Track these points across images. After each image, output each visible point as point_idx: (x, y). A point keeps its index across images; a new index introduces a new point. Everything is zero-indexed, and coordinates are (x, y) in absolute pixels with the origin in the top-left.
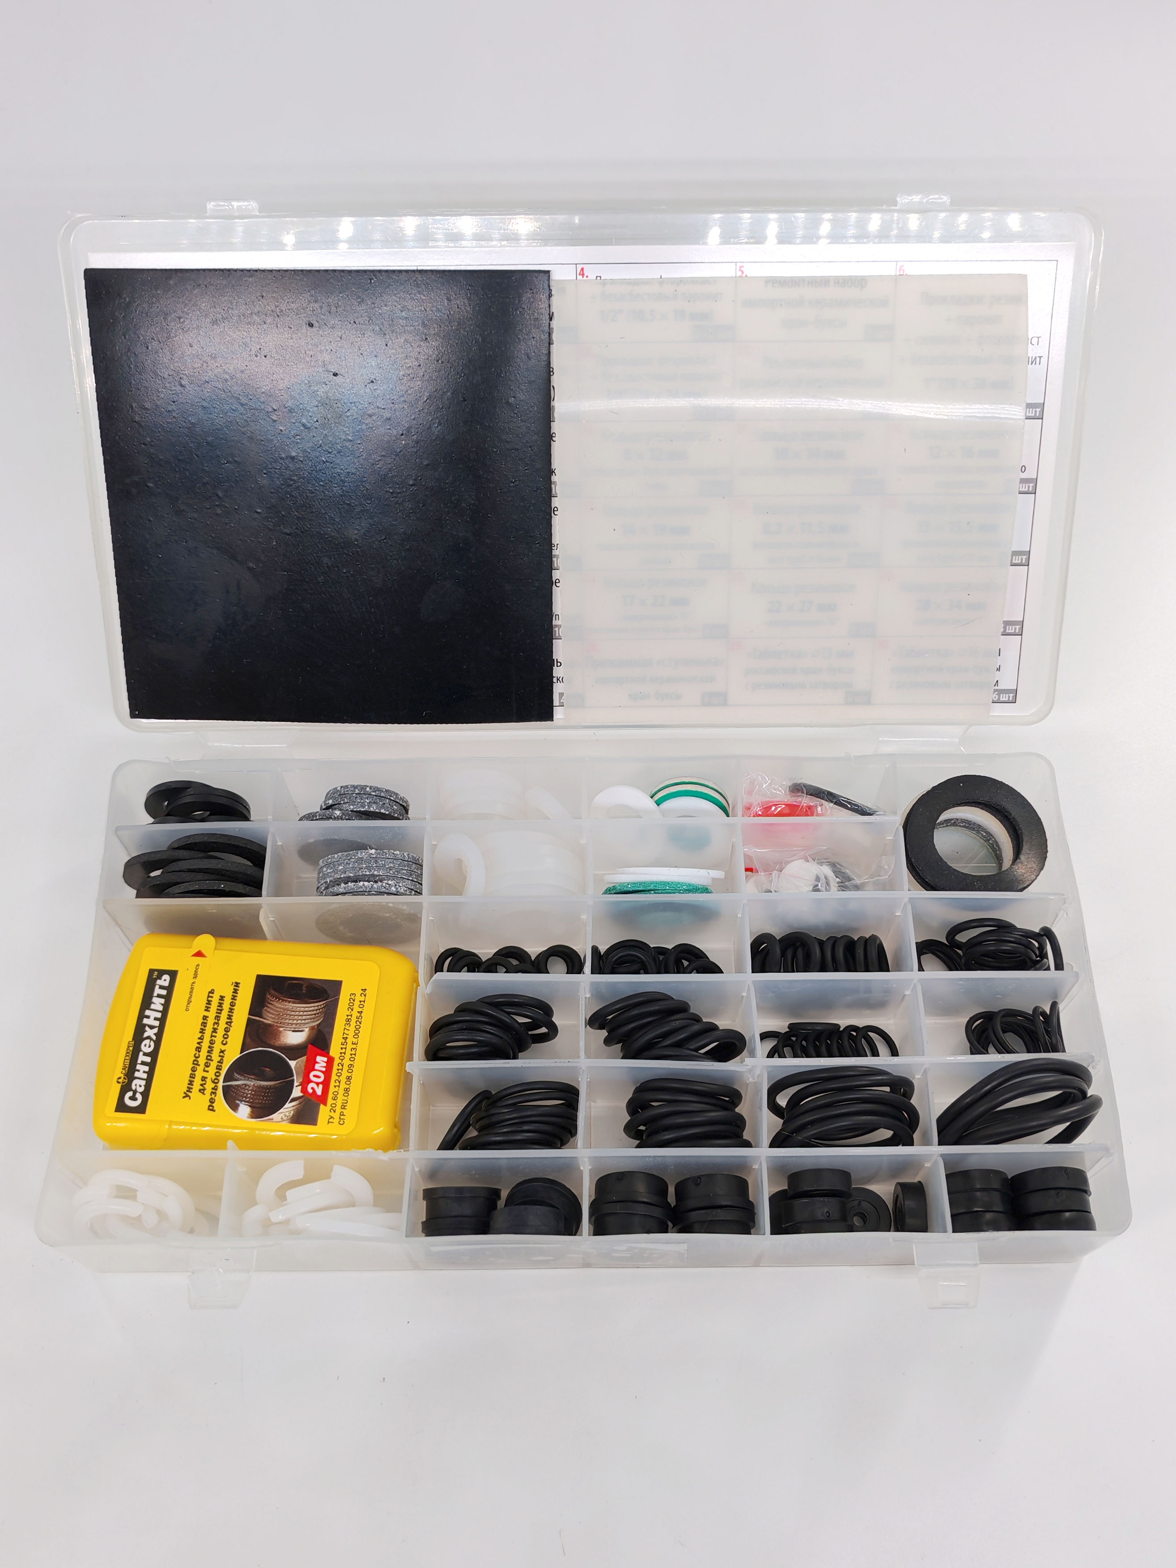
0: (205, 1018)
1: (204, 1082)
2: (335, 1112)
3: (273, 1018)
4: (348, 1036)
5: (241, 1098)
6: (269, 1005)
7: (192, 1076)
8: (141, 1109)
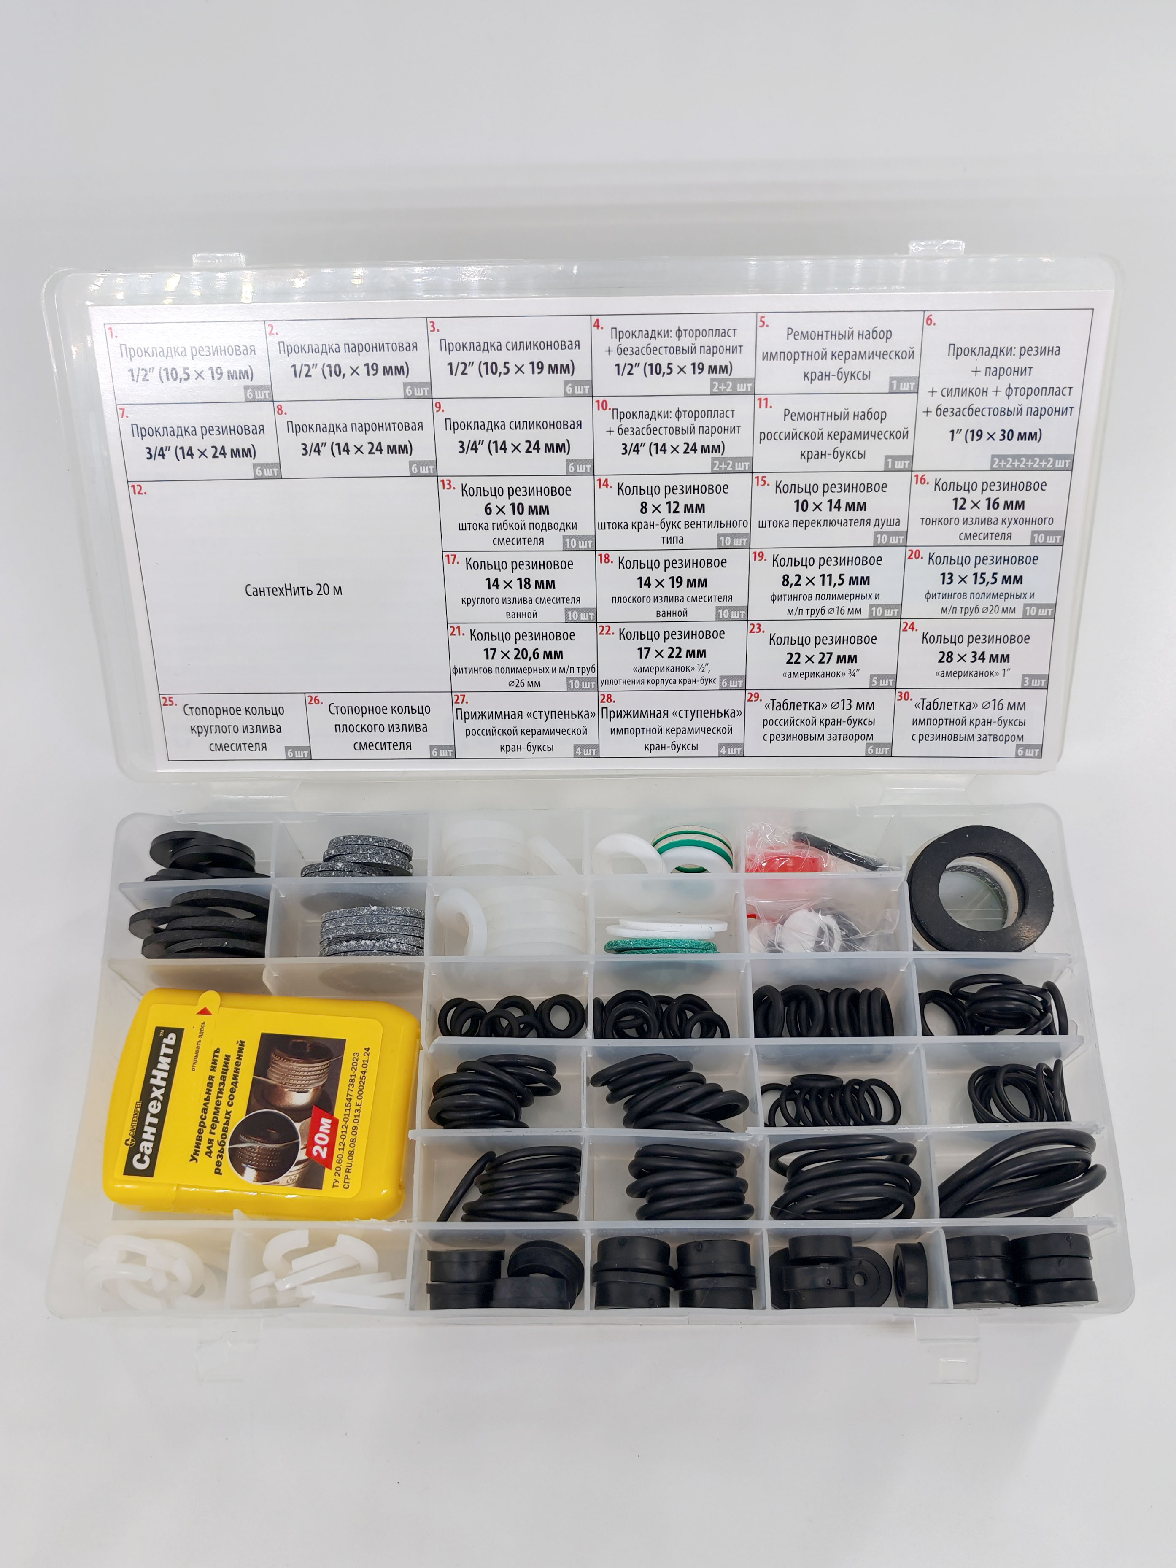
0: (211, 1078)
1: (210, 1145)
2: (339, 1175)
3: (278, 1079)
4: (352, 1097)
5: (247, 1161)
6: (274, 1065)
7: (199, 1138)
8: (149, 1172)
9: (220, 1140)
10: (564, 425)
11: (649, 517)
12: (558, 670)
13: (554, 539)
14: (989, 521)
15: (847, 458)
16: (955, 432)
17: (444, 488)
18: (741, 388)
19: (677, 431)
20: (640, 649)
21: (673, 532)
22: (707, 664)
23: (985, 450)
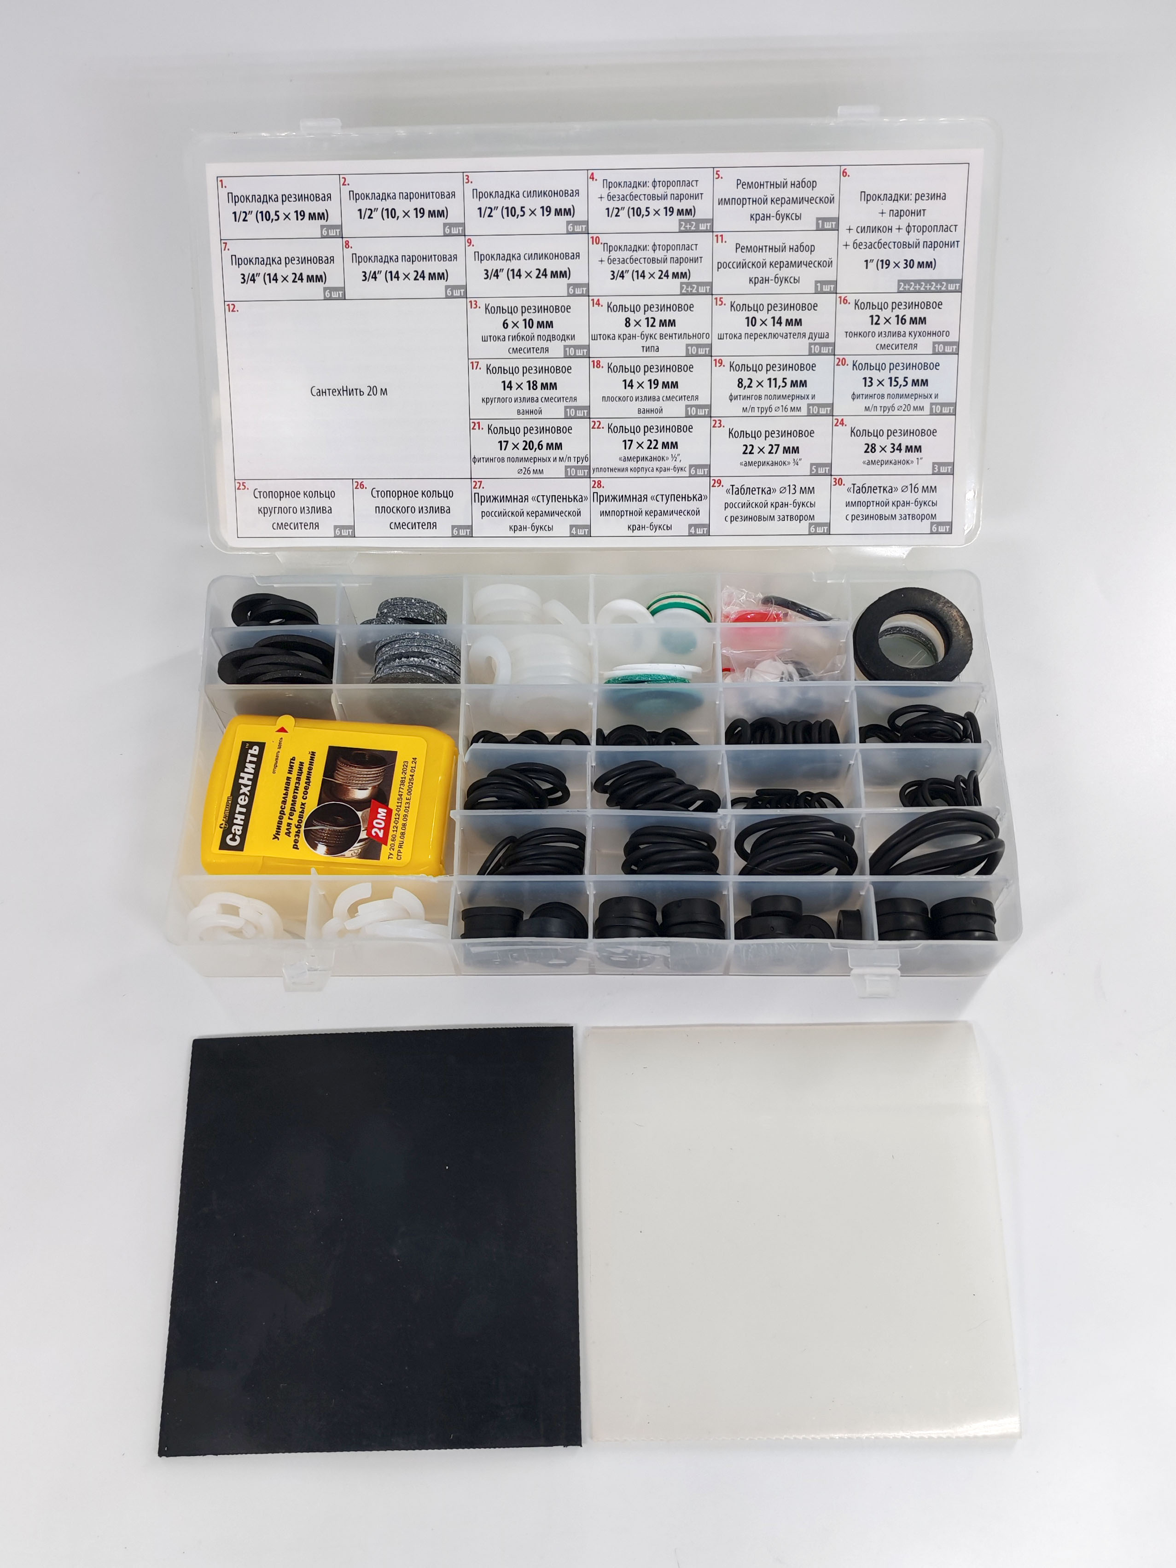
0: (289, 779)
1: (289, 828)
2: (393, 850)
3: (343, 780)
4: (403, 794)
5: (319, 840)
6: (339, 770)
7: (280, 823)
8: (240, 847)
9: (297, 824)
10: (566, 256)
11: (632, 330)
12: (558, 459)
13: (556, 348)
14: (899, 334)
15: (785, 282)
16: (869, 261)
17: (471, 307)
18: (702, 227)
19: (653, 260)
20: (625, 441)
21: (650, 343)
22: (678, 455)
23: (893, 276)
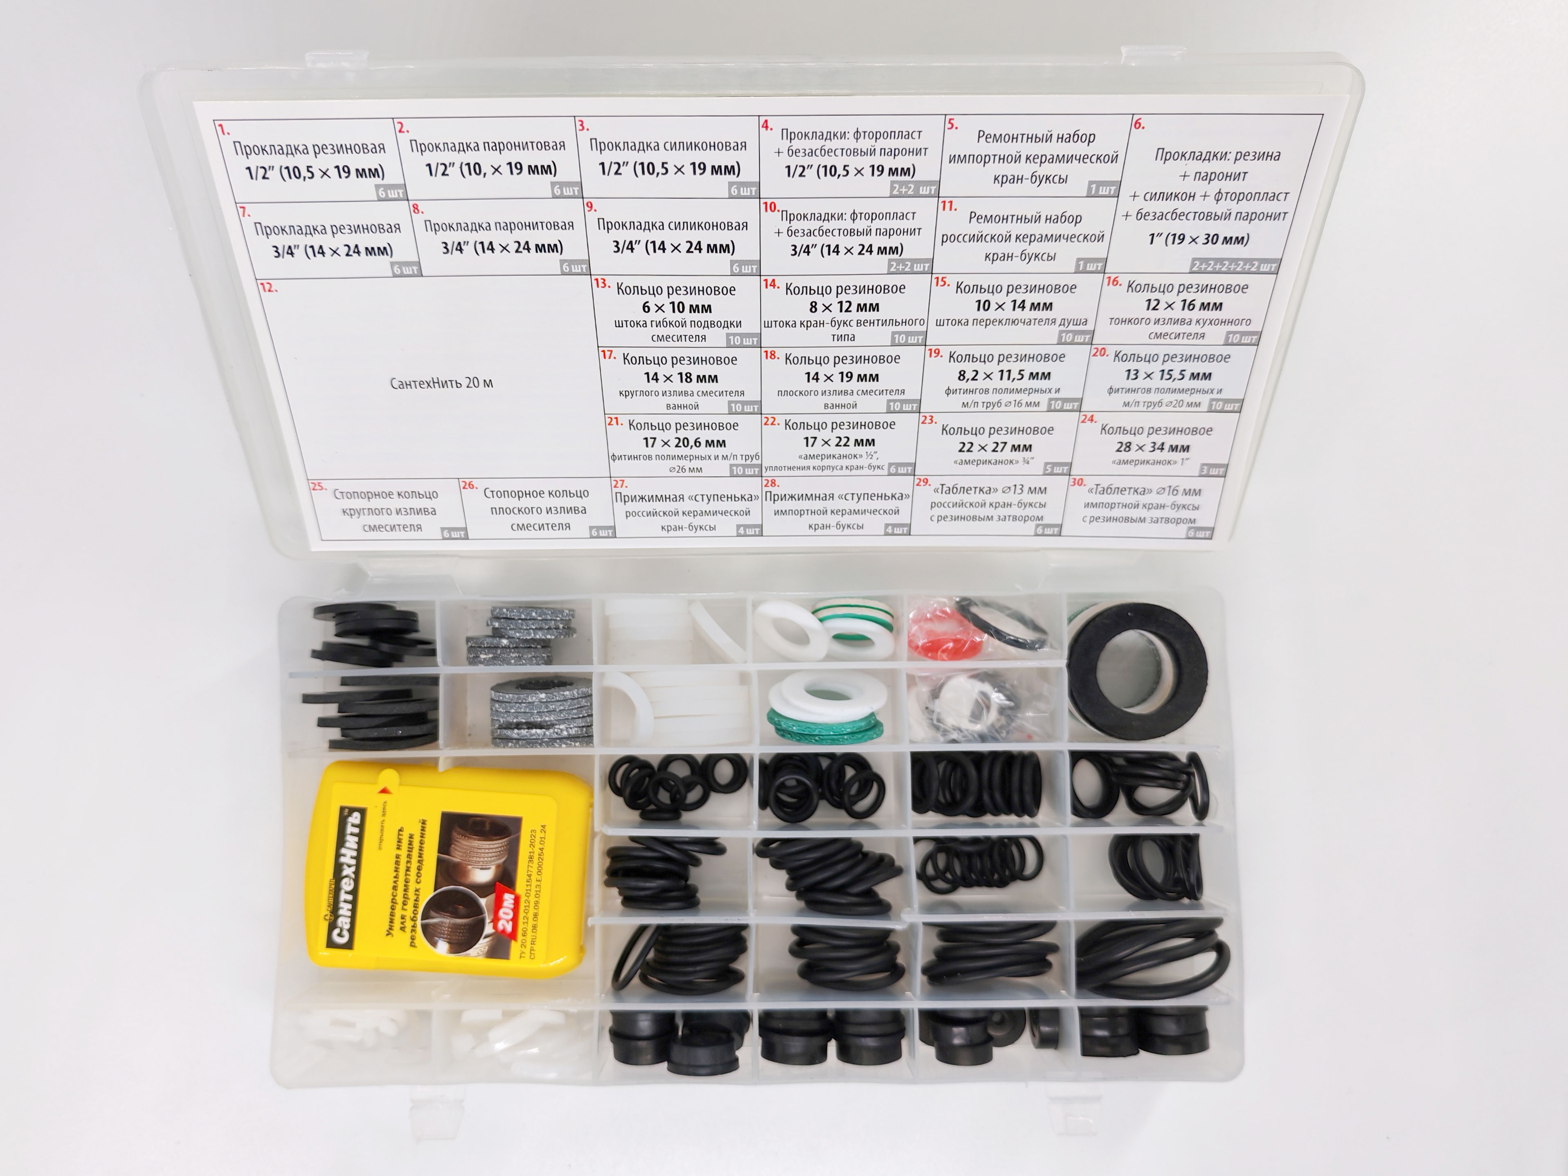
0: (398, 857)
1: (404, 920)
2: (525, 947)
3: (462, 856)
4: (531, 873)
5: (439, 935)
6: (456, 843)
7: (392, 914)
8: (349, 945)
9: (412, 915)
10: (729, 226)
11: (819, 316)
12: (720, 457)
13: (717, 336)
14: (1183, 322)
15: (1035, 260)
16: (1155, 236)
17: (598, 286)
18: (924, 191)
19: (852, 232)
20: (807, 438)
21: (844, 330)
22: (876, 452)
23: (1186, 253)
